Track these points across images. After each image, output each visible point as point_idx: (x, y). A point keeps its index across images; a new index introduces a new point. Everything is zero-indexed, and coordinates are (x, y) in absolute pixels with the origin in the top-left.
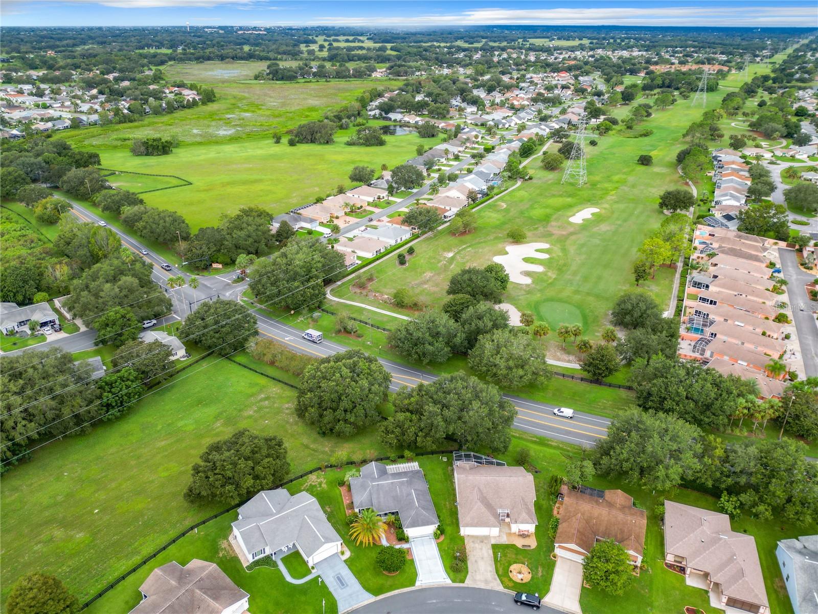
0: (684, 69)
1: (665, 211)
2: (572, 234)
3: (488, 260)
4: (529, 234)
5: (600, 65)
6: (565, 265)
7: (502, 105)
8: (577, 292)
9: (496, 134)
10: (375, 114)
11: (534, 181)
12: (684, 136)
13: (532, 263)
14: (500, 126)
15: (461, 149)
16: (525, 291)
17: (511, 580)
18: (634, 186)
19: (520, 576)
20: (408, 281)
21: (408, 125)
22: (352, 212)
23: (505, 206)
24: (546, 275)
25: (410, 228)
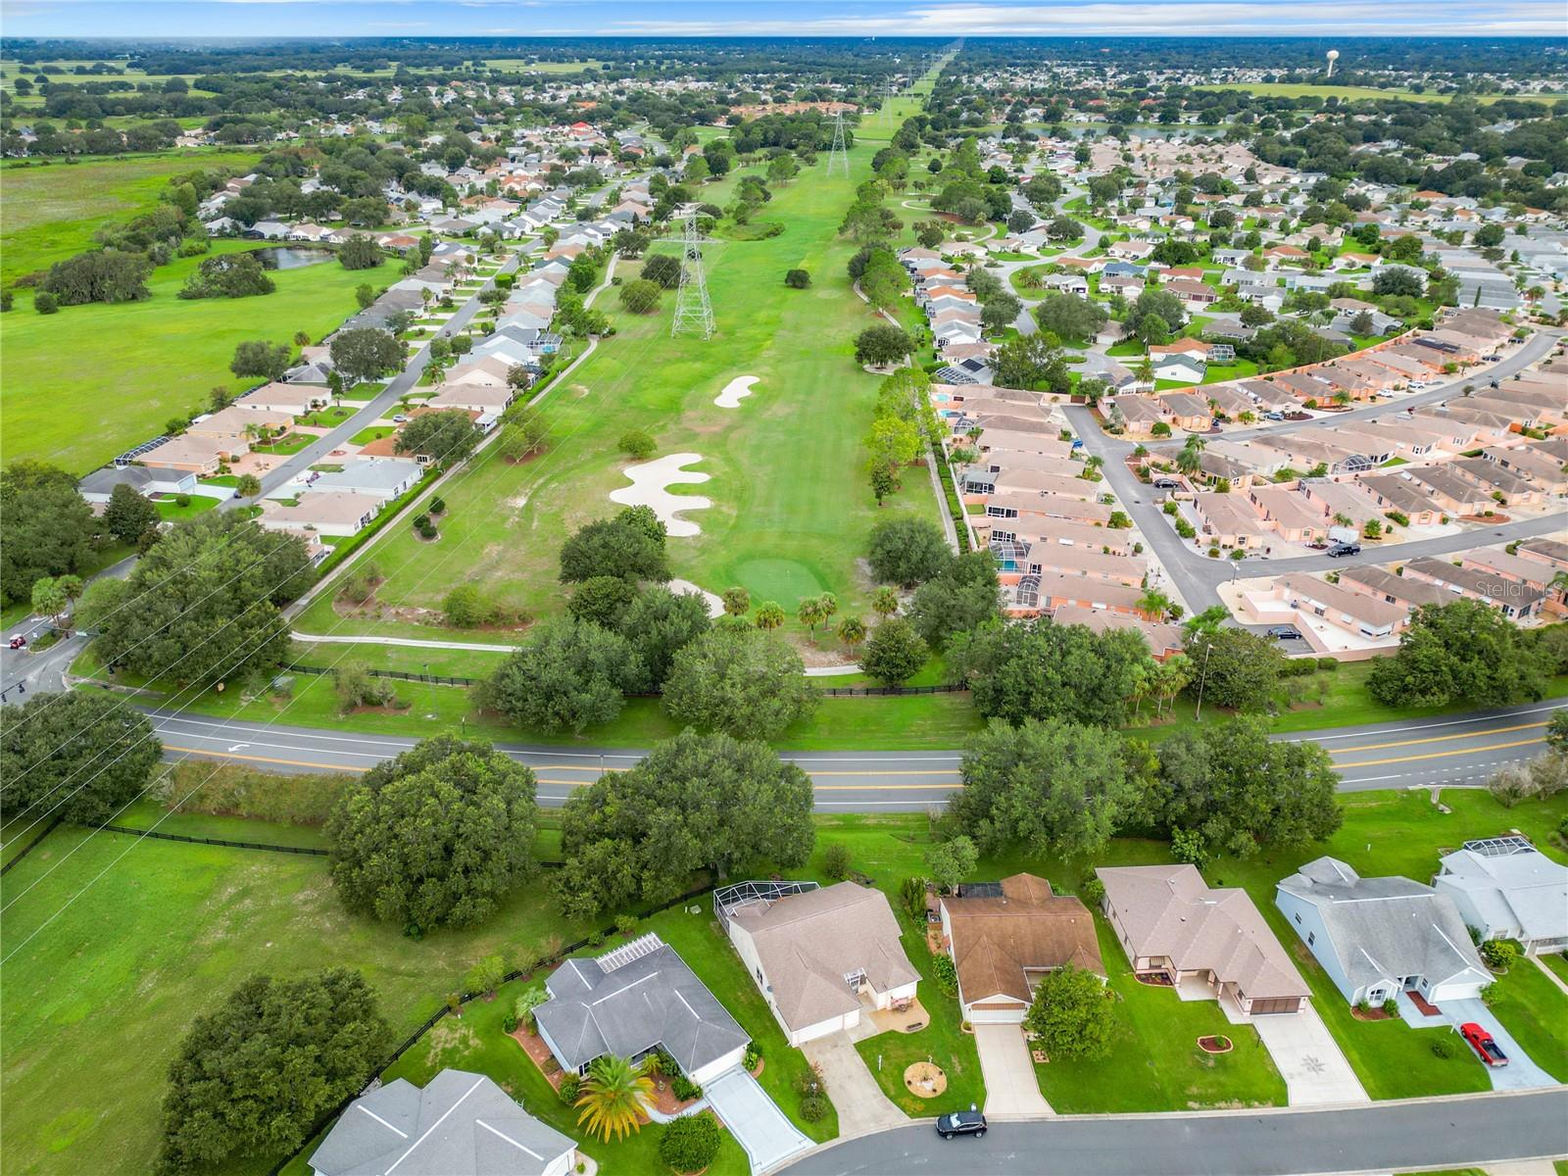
0: (788, 110)
1: (867, 366)
2: (731, 428)
4: (657, 439)
5: (641, 107)
6: (743, 489)
7: (492, 191)
8: (786, 534)
9: (505, 251)
10: (223, 228)
11: (619, 337)
12: (842, 230)
13: (685, 494)
14: (506, 235)
15: (449, 286)
16: (695, 548)
17: (916, 1098)
18: (797, 328)
19: (928, 1086)
20: (457, 569)
21: (308, 244)
22: (265, 442)
23: (587, 391)
24: (720, 513)
25: (415, 459)
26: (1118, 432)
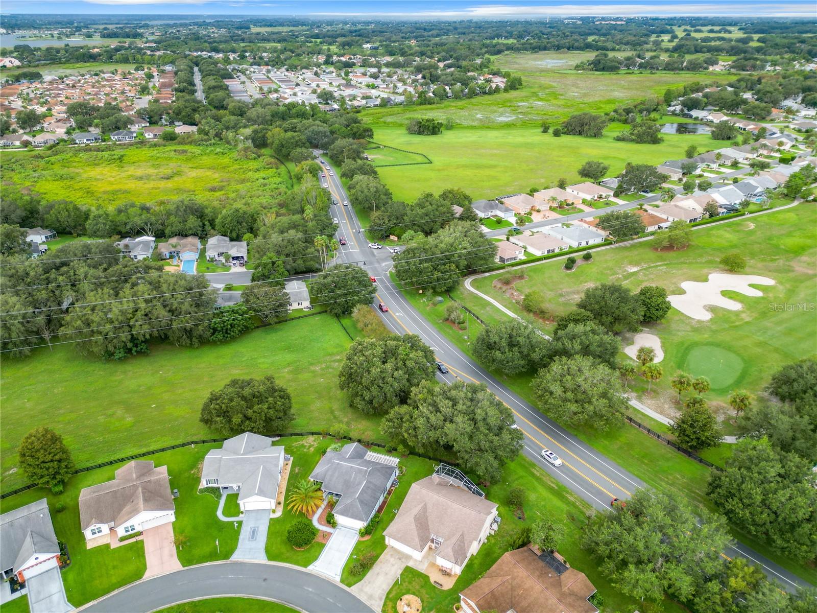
3: (675, 283)
10: (675, 110)
17: (394, 607)
19: (406, 608)
20: (561, 286)
22: (561, 207)
23: (752, 227)
24: (738, 316)
25: (607, 233)
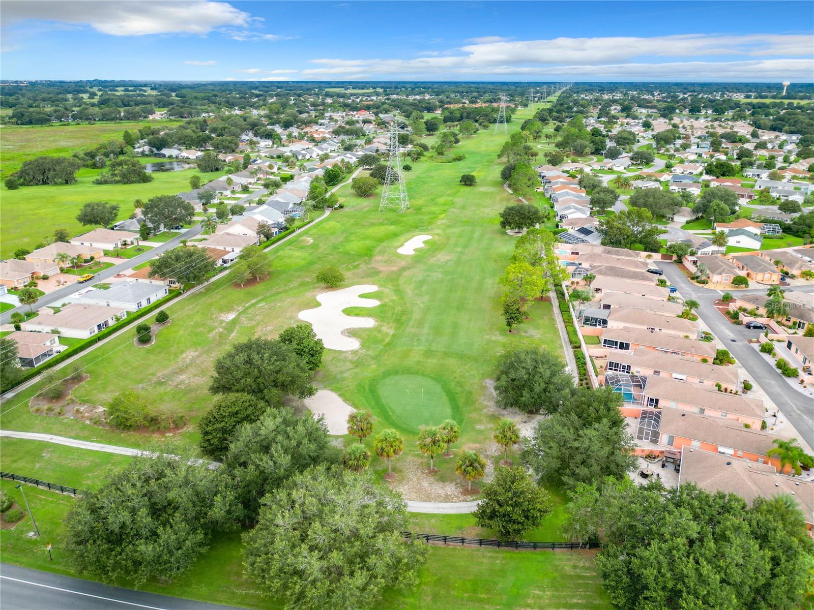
1: (509, 231)
2: (404, 269)
3: (291, 318)
4: (347, 274)
6: (403, 313)
7: (301, 137)
8: (429, 353)
9: (295, 164)
10: (144, 151)
11: (345, 210)
12: (499, 156)
13: (357, 315)
14: (300, 157)
15: (252, 180)
16: (351, 362)
18: (463, 208)
21: (188, 160)
22: (77, 266)
23: (312, 241)
24: (380, 331)
25: (167, 282)
26: (704, 282)
